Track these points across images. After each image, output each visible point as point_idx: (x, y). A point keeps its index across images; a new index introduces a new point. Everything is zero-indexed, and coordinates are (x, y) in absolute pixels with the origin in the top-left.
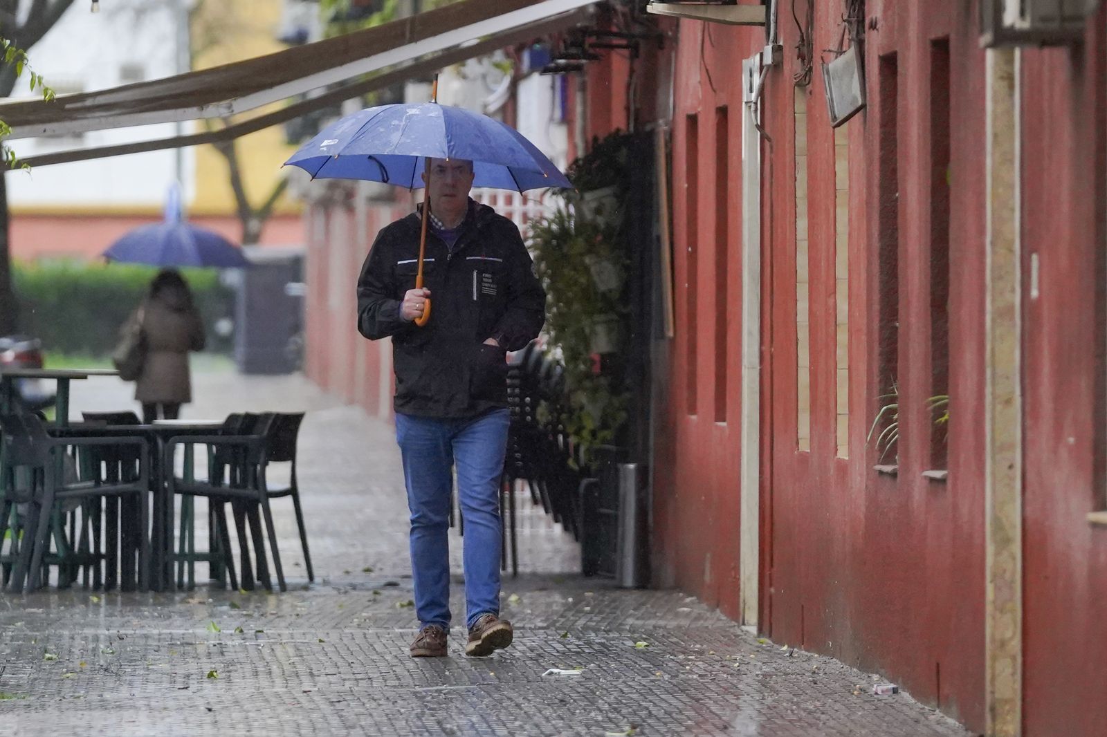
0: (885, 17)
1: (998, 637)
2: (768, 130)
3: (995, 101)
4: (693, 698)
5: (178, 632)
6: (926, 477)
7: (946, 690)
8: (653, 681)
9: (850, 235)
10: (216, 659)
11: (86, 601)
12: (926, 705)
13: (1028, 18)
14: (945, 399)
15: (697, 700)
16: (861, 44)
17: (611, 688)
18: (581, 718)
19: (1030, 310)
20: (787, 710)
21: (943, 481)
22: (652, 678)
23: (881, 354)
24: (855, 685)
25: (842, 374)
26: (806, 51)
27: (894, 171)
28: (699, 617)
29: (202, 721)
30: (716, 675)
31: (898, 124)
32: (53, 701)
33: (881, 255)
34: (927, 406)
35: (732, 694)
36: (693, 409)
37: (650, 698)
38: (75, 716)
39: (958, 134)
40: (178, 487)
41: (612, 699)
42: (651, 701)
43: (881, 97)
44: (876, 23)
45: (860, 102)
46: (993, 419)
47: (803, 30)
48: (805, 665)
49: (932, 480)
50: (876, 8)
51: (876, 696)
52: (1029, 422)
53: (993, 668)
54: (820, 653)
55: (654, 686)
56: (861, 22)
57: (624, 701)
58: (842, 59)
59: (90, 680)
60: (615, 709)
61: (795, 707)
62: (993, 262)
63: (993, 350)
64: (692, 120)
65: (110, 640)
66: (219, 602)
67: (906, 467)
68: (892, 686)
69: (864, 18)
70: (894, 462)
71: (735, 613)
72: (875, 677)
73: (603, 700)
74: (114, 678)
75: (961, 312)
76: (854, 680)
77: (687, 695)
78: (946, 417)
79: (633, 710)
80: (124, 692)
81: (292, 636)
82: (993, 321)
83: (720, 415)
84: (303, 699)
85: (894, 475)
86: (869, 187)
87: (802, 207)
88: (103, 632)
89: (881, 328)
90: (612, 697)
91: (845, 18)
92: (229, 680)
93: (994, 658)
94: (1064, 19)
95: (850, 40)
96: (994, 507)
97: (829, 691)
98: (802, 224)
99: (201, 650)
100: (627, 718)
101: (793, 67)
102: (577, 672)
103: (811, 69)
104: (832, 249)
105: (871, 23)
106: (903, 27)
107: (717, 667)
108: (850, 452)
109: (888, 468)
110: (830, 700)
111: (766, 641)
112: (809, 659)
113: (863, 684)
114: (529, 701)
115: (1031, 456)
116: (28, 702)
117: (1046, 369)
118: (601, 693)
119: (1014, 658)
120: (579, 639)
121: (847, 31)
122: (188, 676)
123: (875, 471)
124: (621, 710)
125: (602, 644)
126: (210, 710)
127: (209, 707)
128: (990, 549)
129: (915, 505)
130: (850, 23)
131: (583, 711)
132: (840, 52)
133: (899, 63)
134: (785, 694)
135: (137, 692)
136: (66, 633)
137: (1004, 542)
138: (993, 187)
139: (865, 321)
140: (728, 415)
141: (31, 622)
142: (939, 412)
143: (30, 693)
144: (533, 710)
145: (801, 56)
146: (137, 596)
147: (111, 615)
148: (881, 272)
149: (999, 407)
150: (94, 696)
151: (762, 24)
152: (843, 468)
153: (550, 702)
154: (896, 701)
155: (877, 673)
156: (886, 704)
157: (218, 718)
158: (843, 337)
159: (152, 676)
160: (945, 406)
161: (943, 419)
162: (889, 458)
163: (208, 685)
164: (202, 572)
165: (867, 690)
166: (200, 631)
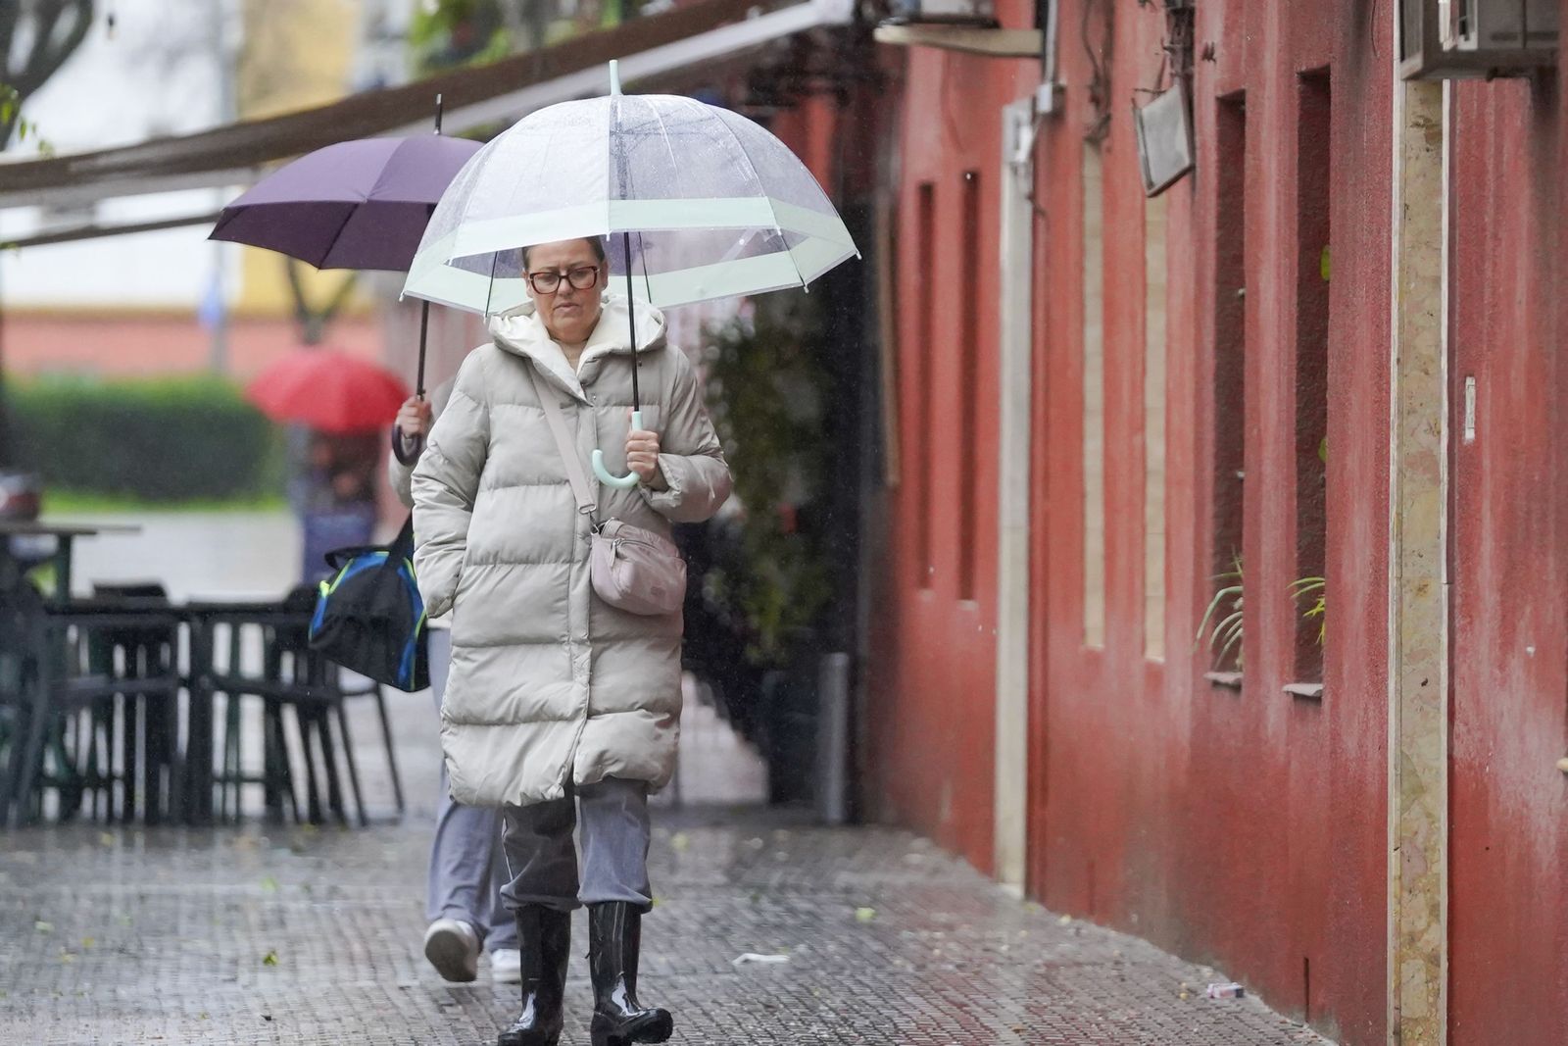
0: (1226, 45)
1: (1405, 929)
2: (1042, 203)
3: (1405, 159)
4: (953, 1003)
5: (220, 889)
6: (1288, 692)
7: (1320, 998)
8: (891, 974)
9: (1169, 348)
10: (276, 932)
11: (94, 843)
12: (1288, 1017)
13: (1474, 36)
14: (1319, 582)
15: (961, 1006)
16: (1187, 81)
17: (834, 985)
18: (799, 1035)
19: (1462, 459)
20: (1091, 1024)
21: (1317, 700)
22: (890, 969)
23: (1216, 516)
24: (1180, 983)
25: (1155, 542)
26: (1101, 92)
27: (1239, 259)
28: (936, 871)
29: (257, 1036)
30: (979, 966)
31: (1245, 193)
32: (45, 1001)
33: (1217, 377)
34: (1292, 591)
35: (1008, 995)
36: (925, 581)
37: (893, 1002)
38: (75, 1029)
39: (1342, 204)
40: (220, 684)
41: (837, 1003)
42: (894, 1008)
43: (1218, 154)
44: (1213, 49)
45: (1186, 162)
46: (1400, 613)
47: (1099, 62)
48: (1101, 949)
49: (1297, 697)
50: (1211, 29)
51: (1212, 1001)
52: (1459, 622)
53: (1398, 972)
54: (1117, 929)
55: (894, 982)
56: (1189, 50)
57: (856, 1007)
58: (1161, 101)
59: (98, 968)
60: (845, 1020)
61: (1100, 1018)
62: (1401, 389)
63: (1399, 515)
64: (927, 192)
65: (127, 901)
66: (277, 844)
67: (1256, 676)
68: (1235, 986)
69: (1192, 44)
70: (1233, 668)
71: (987, 863)
72: (1207, 971)
73: (827, 1005)
74: (132, 964)
75: (1347, 460)
76: (1177, 974)
77: (945, 997)
78: (1319, 609)
79: (871, 1022)
80: (146, 987)
81: (378, 897)
82: (1400, 471)
83: (966, 590)
84: (400, 1000)
85: (1236, 688)
86: (1199, 280)
87: (1094, 309)
88: (117, 890)
89: (1217, 479)
90: (838, 1001)
91: (1166, 44)
92: (293, 967)
93: (1400, 960)
94: (1526, 36)
95: (1172, 75)
96: (1400, 743)
97: (1145, 994)
98: (1093, 334)
99: (253, 918)
100: (864, 1035)
101: (1082, 115)
102: (781, 958)
103: (1108, 119)
104: (1139, 369)
105: (1206, 49)
106: (1255, 55)
107: (978, 952)
108: (1168, 652)
109: (1228, 677)
110: (1148, 1008)
111: (1036, 909)
112: (1104, 940)
113: (1190, 982)
114: (721, 1005)
115: (1462, 670)
116: (10, 1003)
117: (1487, 547)
118: (821, 993)
119: (1433, 960)
120: (776, 902)
121: (1168, 62)
122: (235, 962)
123: (1206, 680)
124: (853, 1023)
125: (809, 913)
126: (268, 1019)
127: (268, 1014)
128: (1394, 801)
129: (1270, 731)
130: (1172, 50)
131: (800, 1024)
132: (1158, 92)
133: (1248, 108)
134: (1085, 998)
135: (165, 985)
136: (66, 890)
137: (1416, 791)
138: (1401, 283)
139: (1190, 468)
140: (979, 591)
141: (18, 873)
142: (1309, 600)
143: (13, 986)
144: (728, 1022)
145: (1095, 100)
146: (164, 834)
147: (128, 864)
148: (1217, 401)
149: (1407, 598)
150: (103, 994)
151: (1035, 56)
152: (1155, 676)
153: (751, 1007)
154: (1243, 1009)
155: (1208, 964)
156: (1228, 1013)
157: (280, 1033)
158: (1156, 491)
159: (186, 961)
160: (1320, 592)
161: (1314, 611)
162: (1227, 665)
163: (264, 979)
164: (253, 799)
165: (1199, 992)
166: (253, 888)
